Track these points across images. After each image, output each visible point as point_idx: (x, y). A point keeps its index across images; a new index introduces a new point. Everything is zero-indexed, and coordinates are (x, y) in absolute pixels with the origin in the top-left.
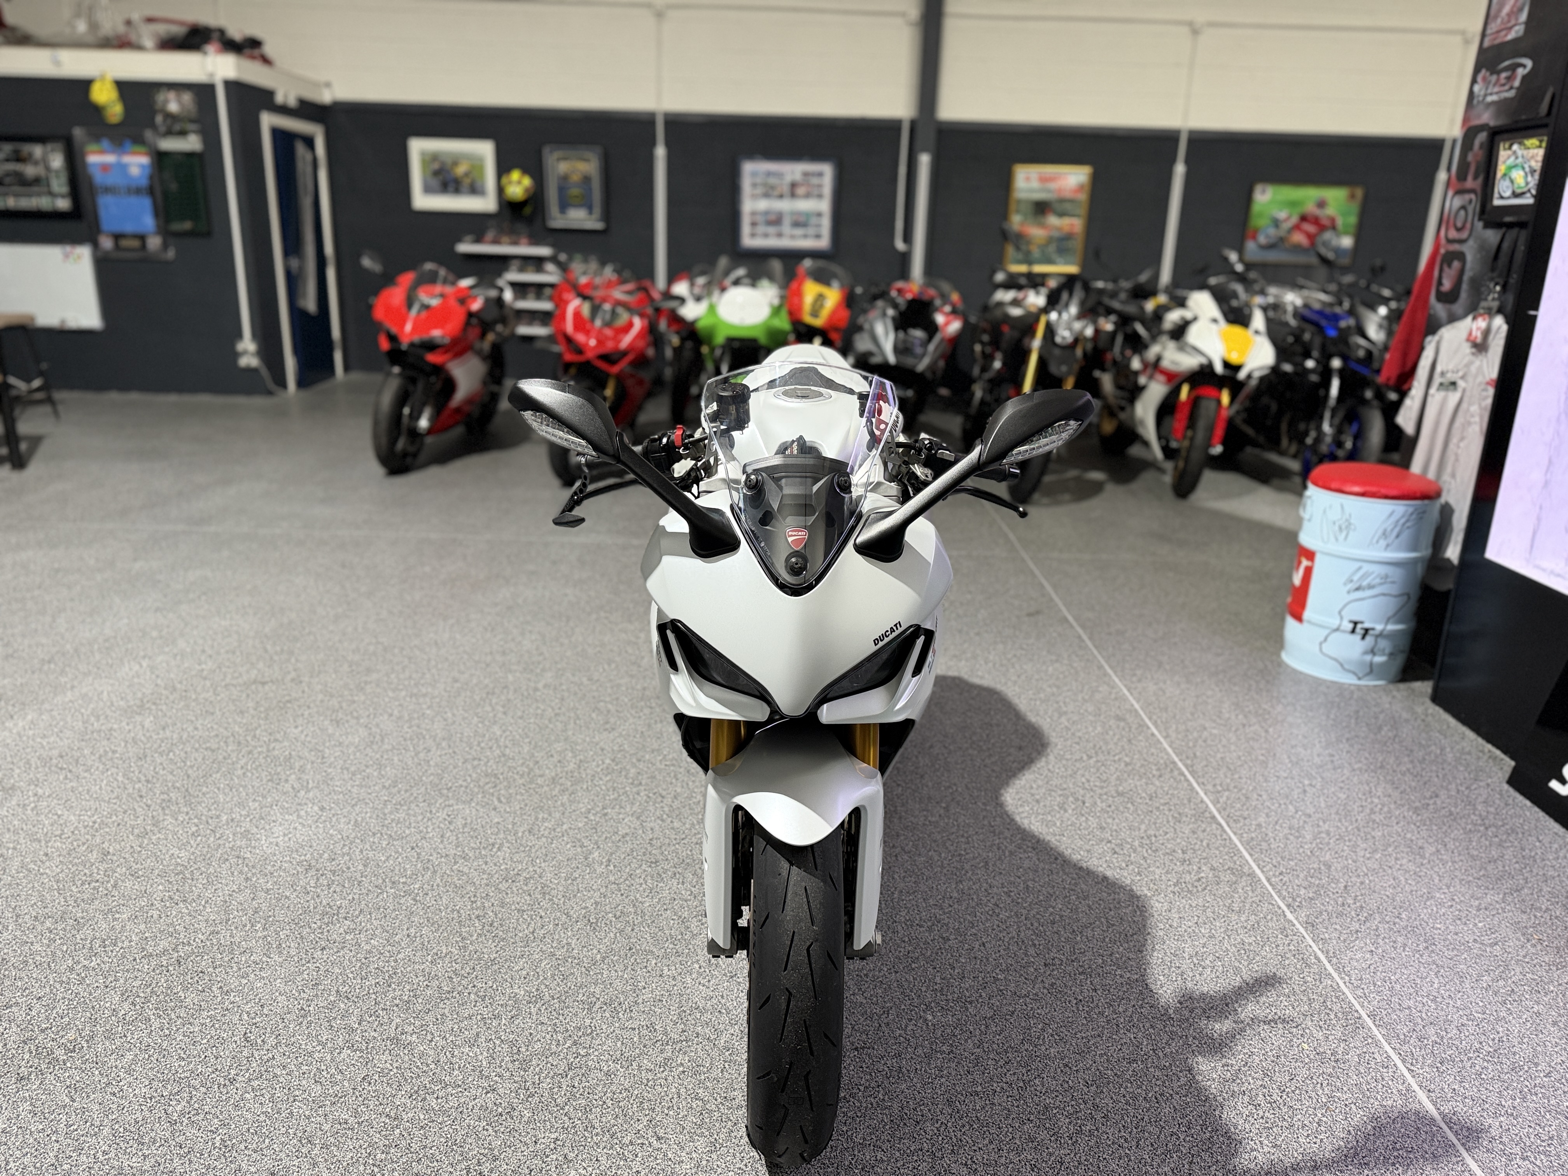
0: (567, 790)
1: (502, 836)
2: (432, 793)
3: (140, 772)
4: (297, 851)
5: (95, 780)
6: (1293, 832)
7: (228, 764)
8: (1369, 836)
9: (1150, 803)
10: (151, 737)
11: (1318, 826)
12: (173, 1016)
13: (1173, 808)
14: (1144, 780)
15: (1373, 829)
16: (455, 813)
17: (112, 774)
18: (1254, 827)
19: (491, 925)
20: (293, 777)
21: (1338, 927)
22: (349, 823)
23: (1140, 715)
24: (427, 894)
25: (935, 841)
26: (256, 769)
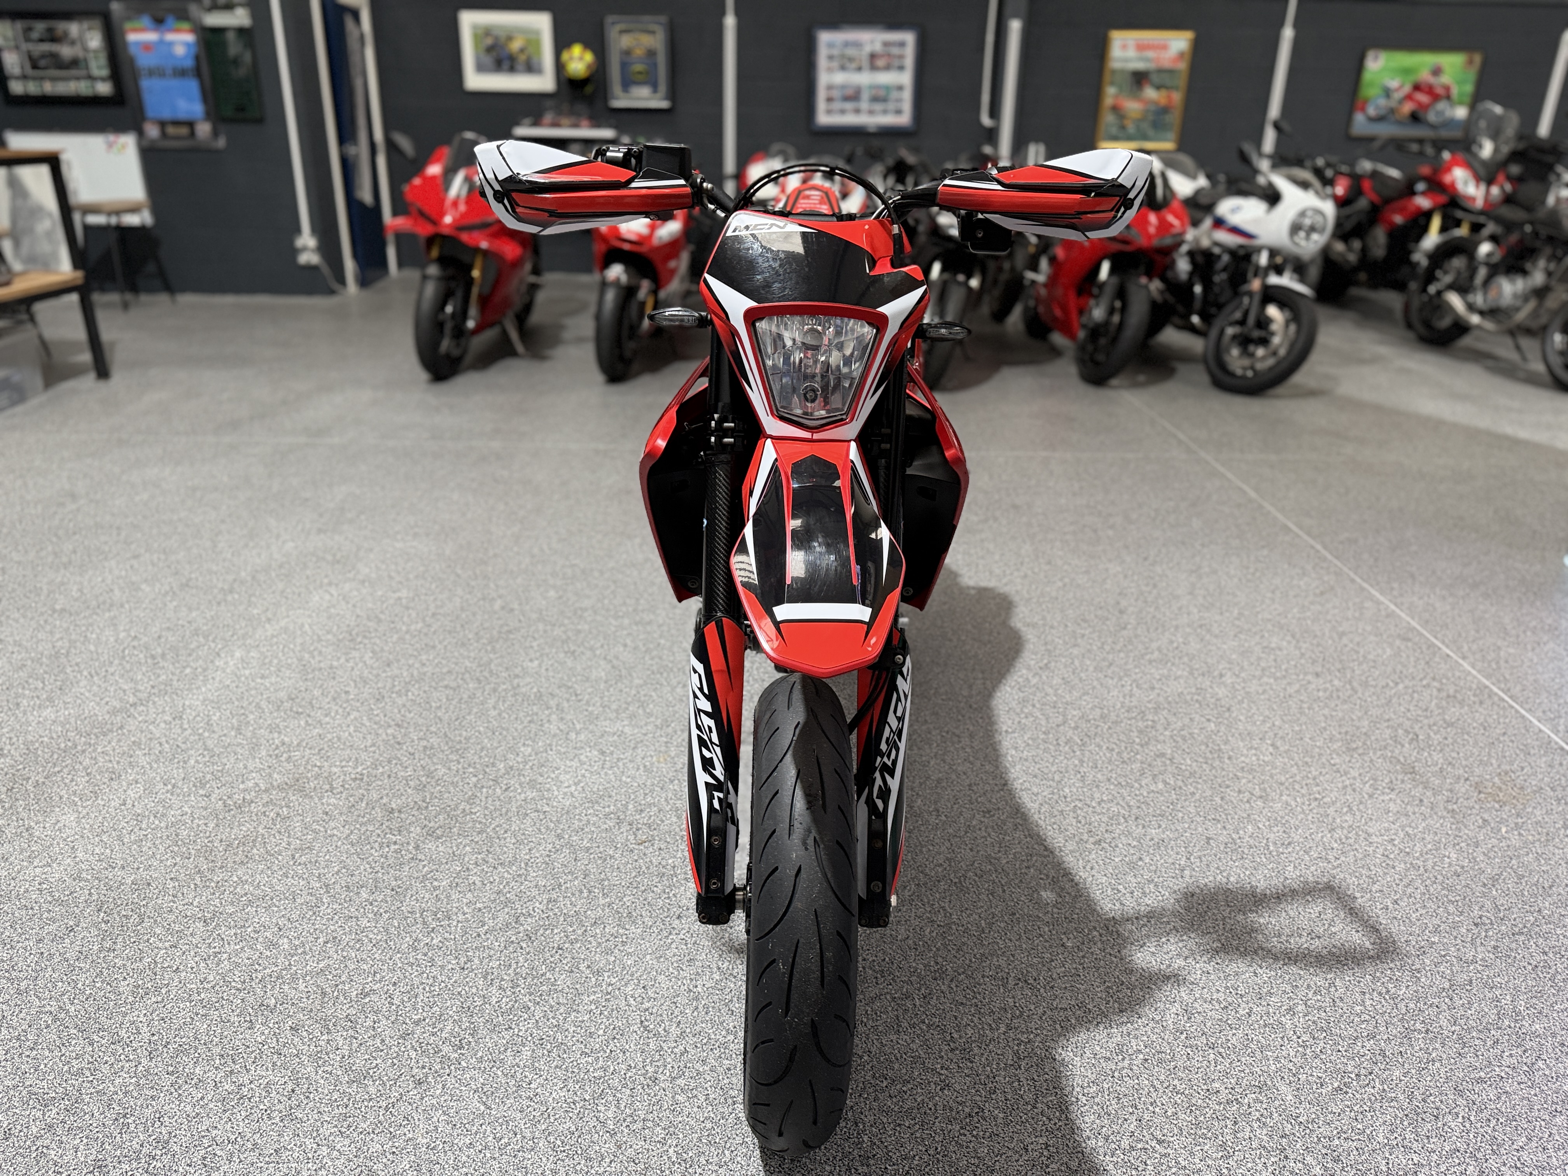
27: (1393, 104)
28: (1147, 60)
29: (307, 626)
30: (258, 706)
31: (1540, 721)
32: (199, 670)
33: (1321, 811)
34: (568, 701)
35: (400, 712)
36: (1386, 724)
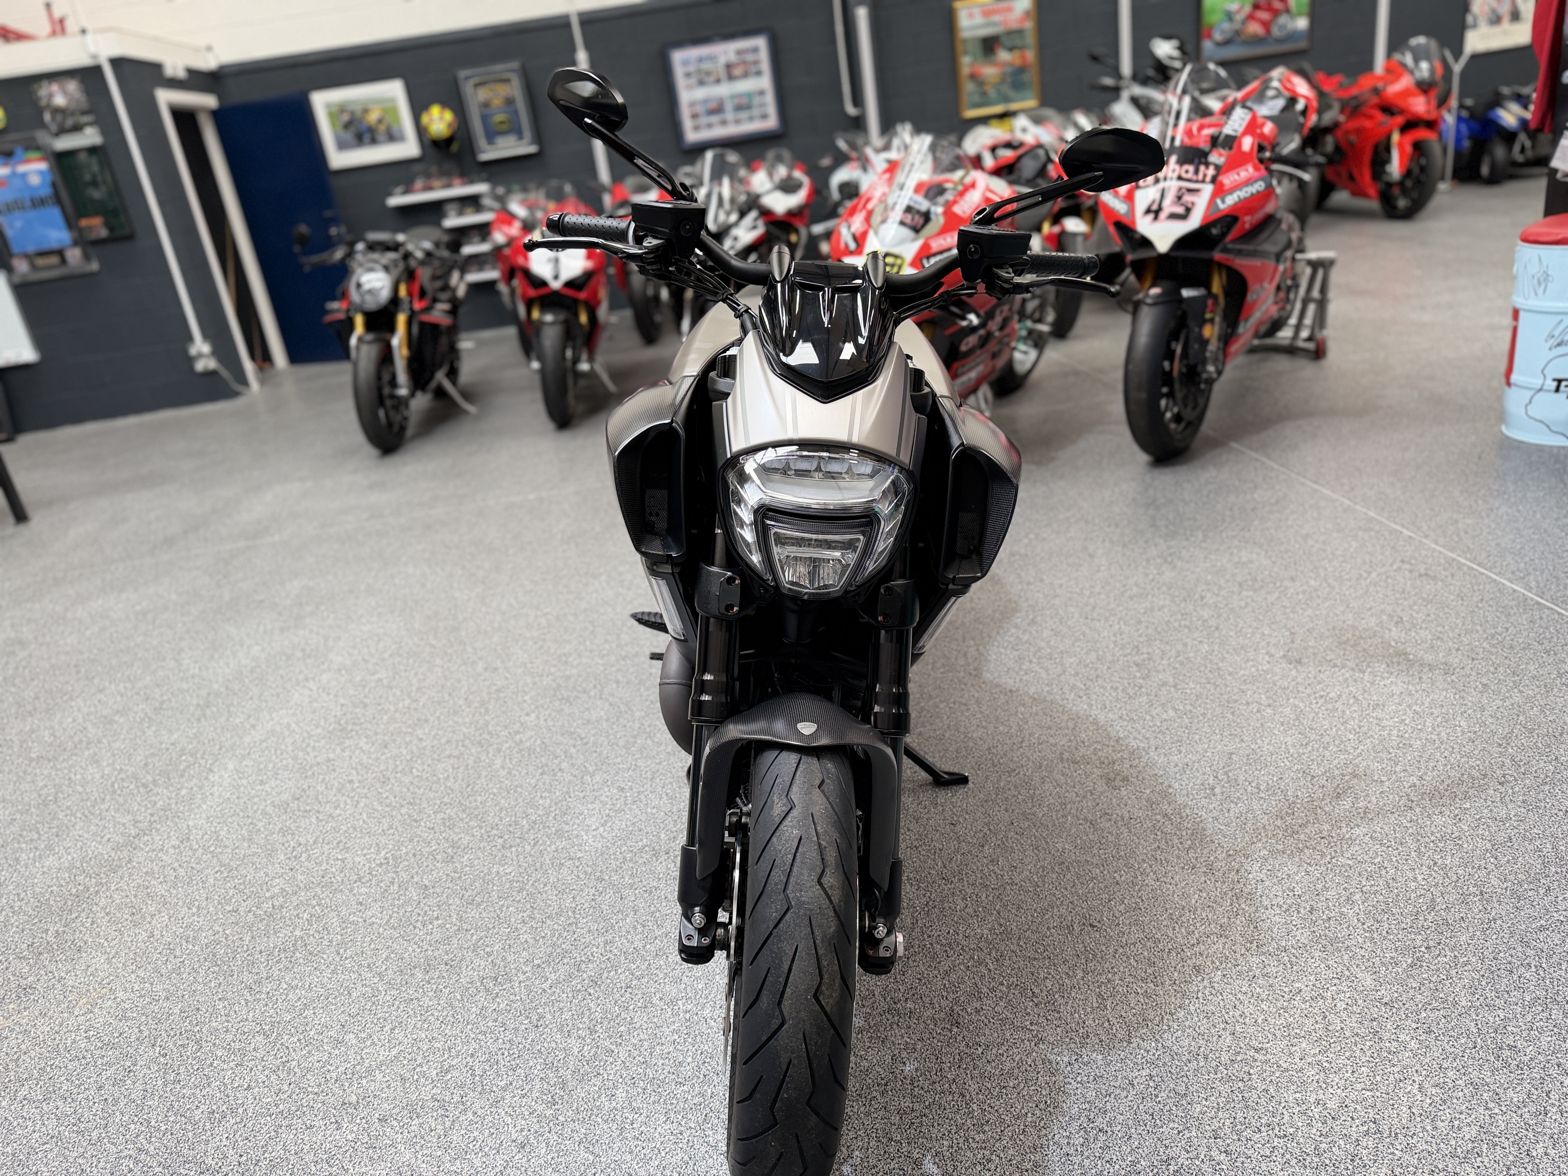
27: (1237, 26)
28: (994, 24)
29: (293, 725)
30: (264, 813)
31: (1511, 582)
32: (195, 789)
33: (1330, 706)
34: (574, 746)
35: (408, 789)
36: (1369, 613)
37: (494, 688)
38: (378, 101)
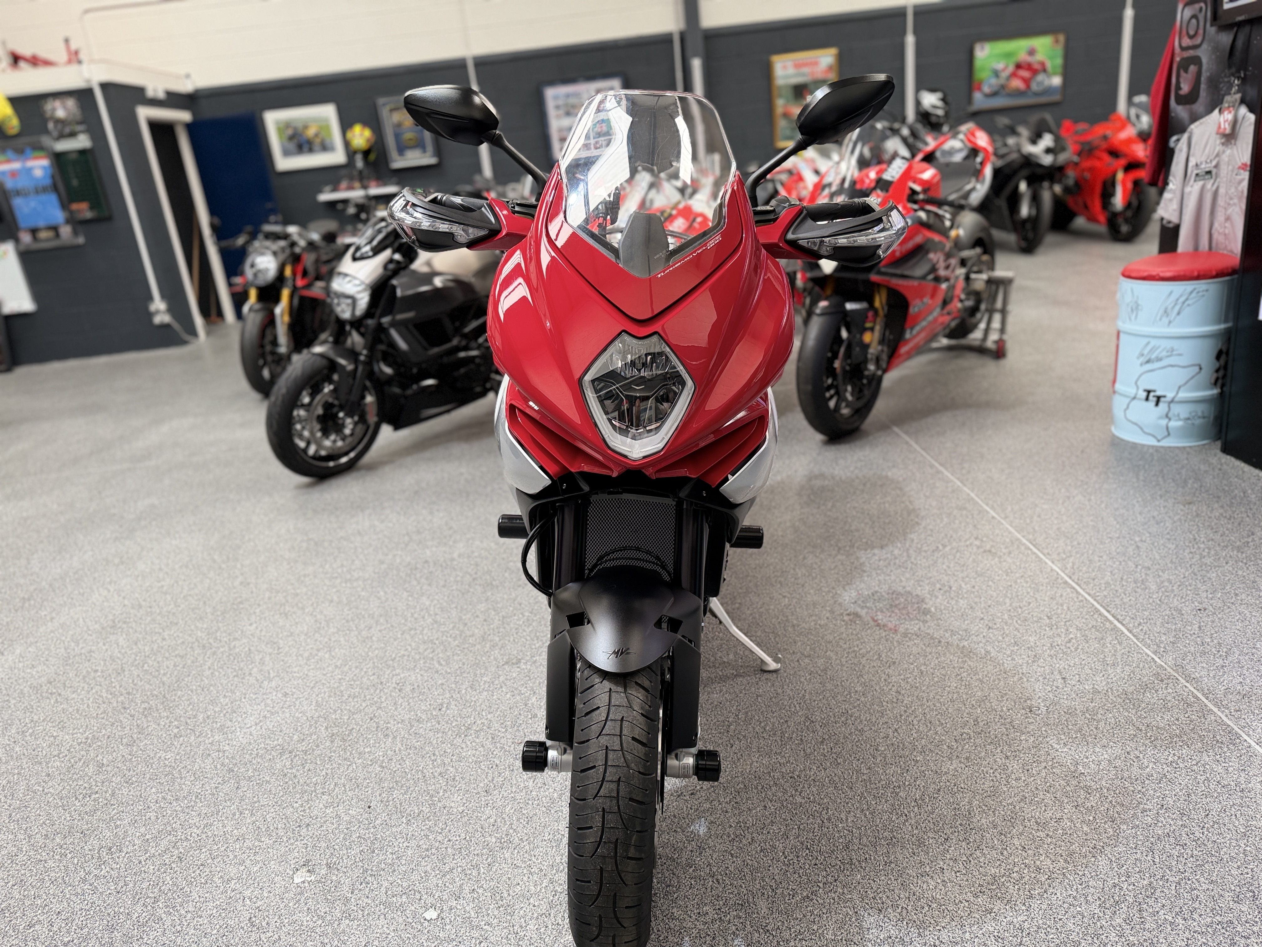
0: (497, 645)
1: (448, 695)
2: (380, 665)
3: (120, 687)
4: (269, 737)
5: (82, 700)
6: (1139, 585)
7: (197, 667)
8: (1206, 579)
9: (1008, 578)
10: (126, 653)
11: (1159, 576)
12: (183, 912)
13: (1028, 579)
14: (997, 559)
15: (1208, 572)
16: (403, 681)
17: (97, 692)
18: (1103, 585)
19: (454, 779)
20: (255, 670)
21: (1205, 665)
22: (311, 705)
23: (978, 503)
24: (391, 760)
25: (830, 642)
26: (222, 668)
27: (1002, 81)
28: (804, 75)
29: (81, 620)
30: (21, 692)
31: (1053, 562)
35: (133, 681)
36: (928, 581)
37: (239, 600)
38: (315, 120)
